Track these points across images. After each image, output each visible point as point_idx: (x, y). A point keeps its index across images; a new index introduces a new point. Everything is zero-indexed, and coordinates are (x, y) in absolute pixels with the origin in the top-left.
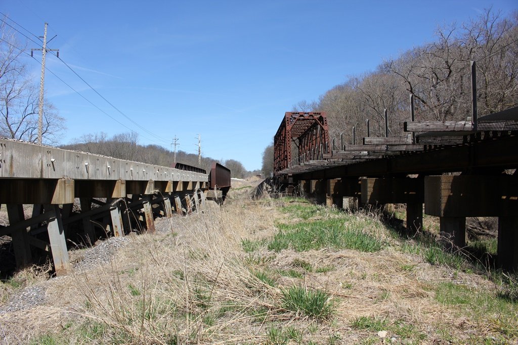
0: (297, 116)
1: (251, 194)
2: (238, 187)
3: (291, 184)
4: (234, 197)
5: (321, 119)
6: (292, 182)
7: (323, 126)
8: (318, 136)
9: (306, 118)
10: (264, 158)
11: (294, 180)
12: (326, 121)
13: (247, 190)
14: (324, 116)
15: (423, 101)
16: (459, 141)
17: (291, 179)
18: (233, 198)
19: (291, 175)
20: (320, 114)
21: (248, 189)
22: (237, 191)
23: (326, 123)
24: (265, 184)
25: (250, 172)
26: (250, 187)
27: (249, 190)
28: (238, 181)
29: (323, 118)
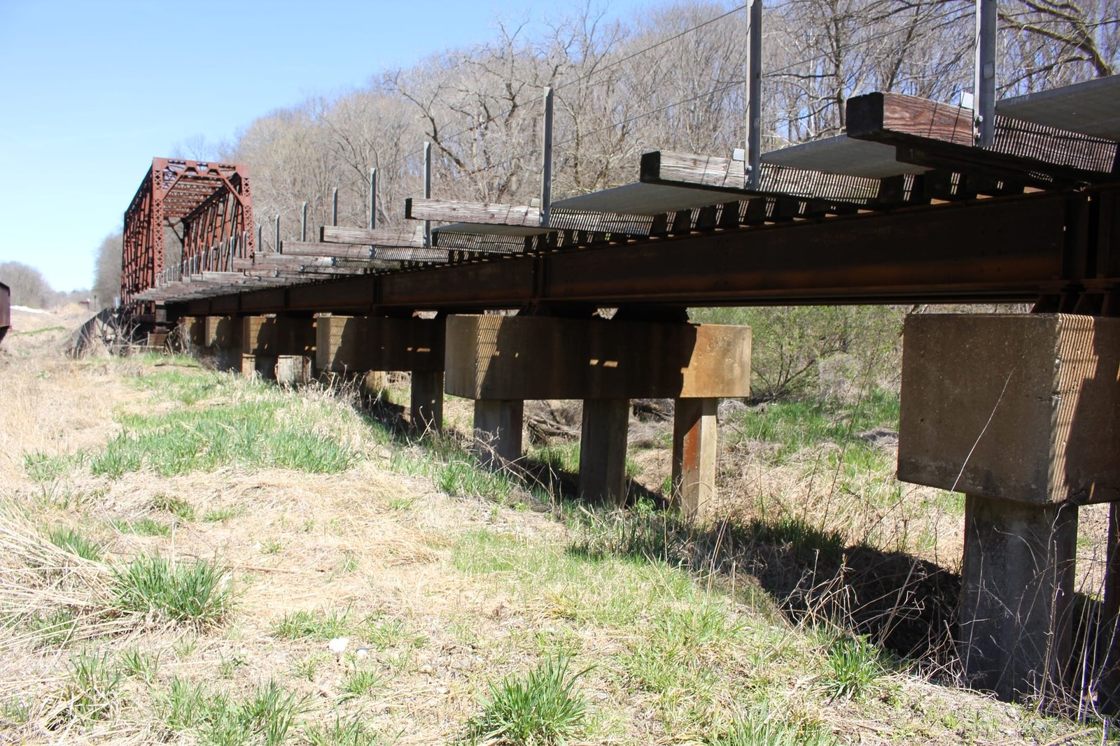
0: (180, 170)
1: (64, 345)
2: (30, 329)
3: (160, 324)
4: (20, 351)
5: (236, 180)
6: (165, 321)
7: (241, 198)
8: (228, 217)
9: (202, 175)
10: (99, 262)
11: (169, 316)
12: (247, 185)
13: (53, 337)
14: (243, 175)
15: (458, 162)
16: (517, 246)
17: (162, 312)
18: (16, 353)
19: (162, 303)
20: (234, 168)
21: (55, 333)
22: (27, 338)
23: (247, 191)
24: (101, 323)
25: (63, 295)
26: (61, 328)
27: (59, 337)
28: (29, 314)
29: (240, 179)
